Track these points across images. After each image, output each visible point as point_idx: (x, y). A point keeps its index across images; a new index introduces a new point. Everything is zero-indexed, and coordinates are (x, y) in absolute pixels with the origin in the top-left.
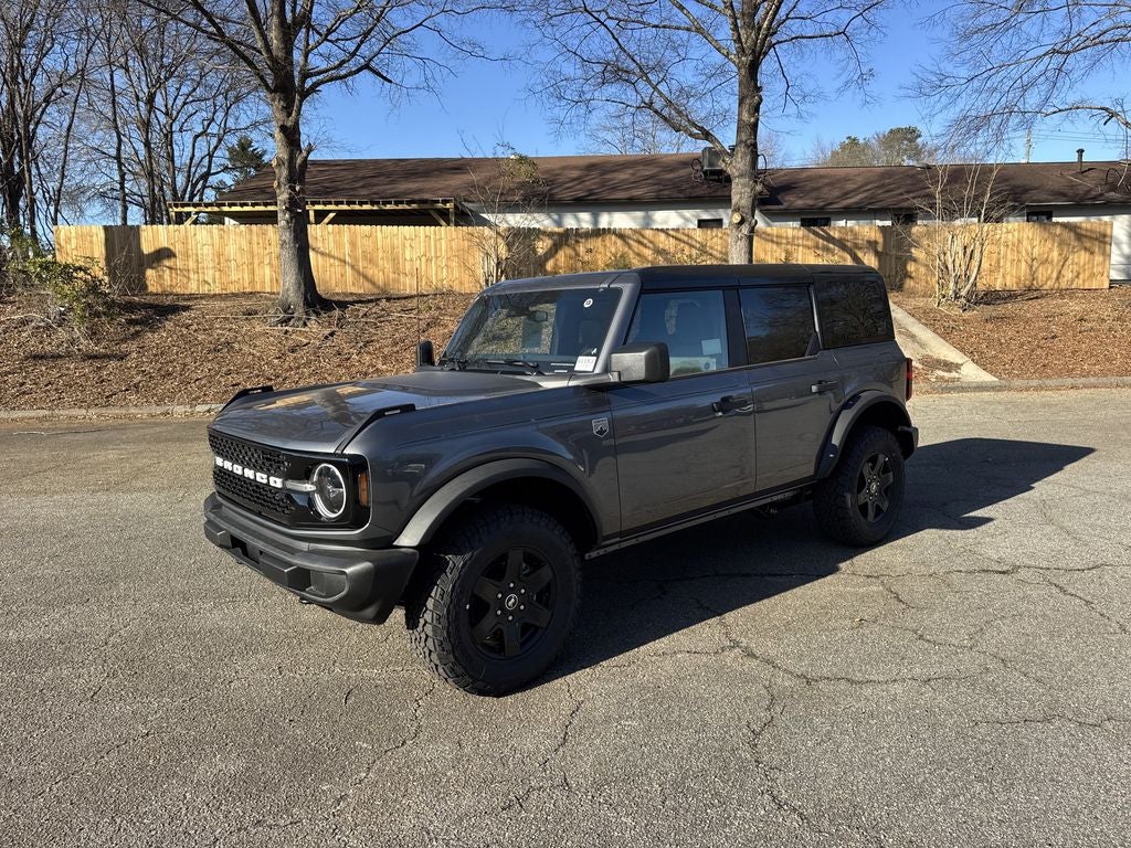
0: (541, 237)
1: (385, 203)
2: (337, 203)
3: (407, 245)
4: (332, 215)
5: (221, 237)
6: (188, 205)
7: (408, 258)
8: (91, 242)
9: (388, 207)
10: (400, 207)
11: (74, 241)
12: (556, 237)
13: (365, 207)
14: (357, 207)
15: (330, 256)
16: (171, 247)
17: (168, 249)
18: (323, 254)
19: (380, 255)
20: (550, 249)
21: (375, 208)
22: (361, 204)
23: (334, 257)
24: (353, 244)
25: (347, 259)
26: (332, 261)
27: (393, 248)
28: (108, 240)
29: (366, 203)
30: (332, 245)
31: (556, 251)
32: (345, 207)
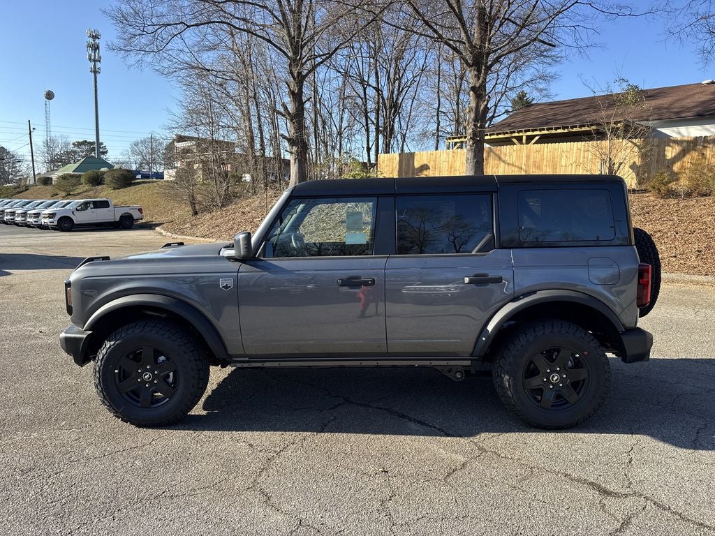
0: (671, 144)
1: (572, 127)
2: (541, 130)
3: (564, 156)
4: (537, 138)
5: (454, 157)
6: (456, 138)
7: (564, 165)
8: (393, 162)
9: (575, 130)
10: (583, 129)
11: (386, 162)
12: (685, 144)
13: (559, 131)
14: (554, 131)
15: (512, 165)
16: (428, 164)
17: (427, 165)
18: (508, 164)
19: (545, 164)
20: (679, 154)
21: (566, 131)
22: (556, 129)
23: (515, 166)
24: (528, 157)
25: (524, 167)
26: (514, 168)
27: (554, 158)
28: (400, 161)
29: (559, 128)
30: (514, 158)
31: (684, 155)
32: (545, 132)
